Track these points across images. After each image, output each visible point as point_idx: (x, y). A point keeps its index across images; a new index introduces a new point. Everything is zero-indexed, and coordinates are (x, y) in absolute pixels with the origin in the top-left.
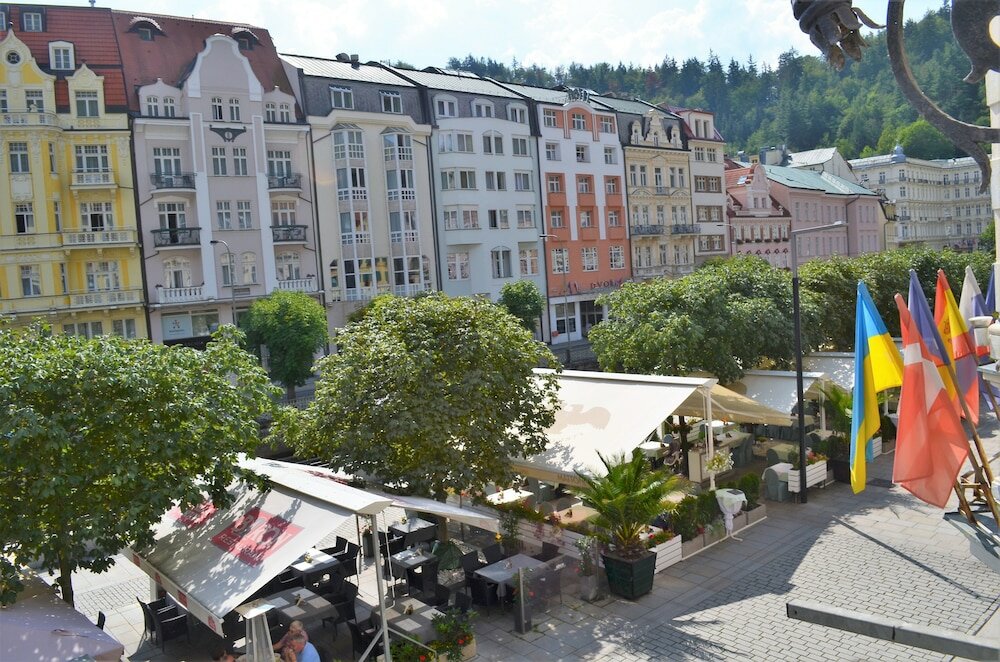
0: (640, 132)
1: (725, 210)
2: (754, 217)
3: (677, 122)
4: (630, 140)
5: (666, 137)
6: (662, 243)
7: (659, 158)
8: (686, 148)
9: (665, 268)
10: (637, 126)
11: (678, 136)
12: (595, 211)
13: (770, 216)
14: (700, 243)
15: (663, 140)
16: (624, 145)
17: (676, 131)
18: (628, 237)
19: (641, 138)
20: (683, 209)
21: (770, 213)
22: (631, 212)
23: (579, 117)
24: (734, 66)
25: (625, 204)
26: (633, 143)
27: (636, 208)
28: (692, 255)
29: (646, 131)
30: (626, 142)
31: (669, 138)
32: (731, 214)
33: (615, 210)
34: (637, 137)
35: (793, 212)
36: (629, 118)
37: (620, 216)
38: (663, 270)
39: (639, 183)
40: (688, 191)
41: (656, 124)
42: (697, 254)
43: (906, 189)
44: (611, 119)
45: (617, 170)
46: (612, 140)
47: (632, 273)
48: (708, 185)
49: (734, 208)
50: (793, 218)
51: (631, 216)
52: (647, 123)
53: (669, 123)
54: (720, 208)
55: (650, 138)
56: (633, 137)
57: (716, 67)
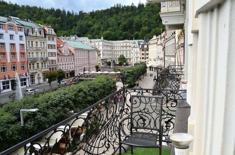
0: (31, 32)
1: (56, 53)
2: (64, 55)
3: (43, 30)
4: (28, 34)
5: (39, 34)
6: (38, 62)
7: (37, 39)
8: (45, 37)
9: (39, 69)
10: (30, 30)
11: (43, 33)
12: (16, 54)
13: (69, 55)
14: (49, 62)
15: (38, 34)
16: (26, 35)
17: (42, 32)
18: (27, 61)
19: (31, 34)
20: (44, 53)
21: (69, 54)
22: (28, 54)
23: (11, 26)
24: (68, 12)
25: (26, 52)
26: (29, 35)
27: (29, 53)
28: (47, 65)
29: (33, 32)
30: (26, 34)
31: (40, 34)
32: (58, 54)
33: (23, 54)
34: (30, 33)
35: (75, 54)
36: (28, 28)
37: (24, 55)
38: (38, 70)
39: (31, 46)
40: (46, 49)
41: (36, 30)
42: (48, 65)
43: (104, 47)
44: (22, 28)
45: (24, 42)
46: (22, 33)
47: (28, 71)
48: (52, 47)
49: (59, 53)
50: (75, 56)
51: (28, 55)
52: (33, 30)
53: (41, 30)
54: (55, 53)
55: (34, 34)
56: (29, 33)
57: (64, 12)
